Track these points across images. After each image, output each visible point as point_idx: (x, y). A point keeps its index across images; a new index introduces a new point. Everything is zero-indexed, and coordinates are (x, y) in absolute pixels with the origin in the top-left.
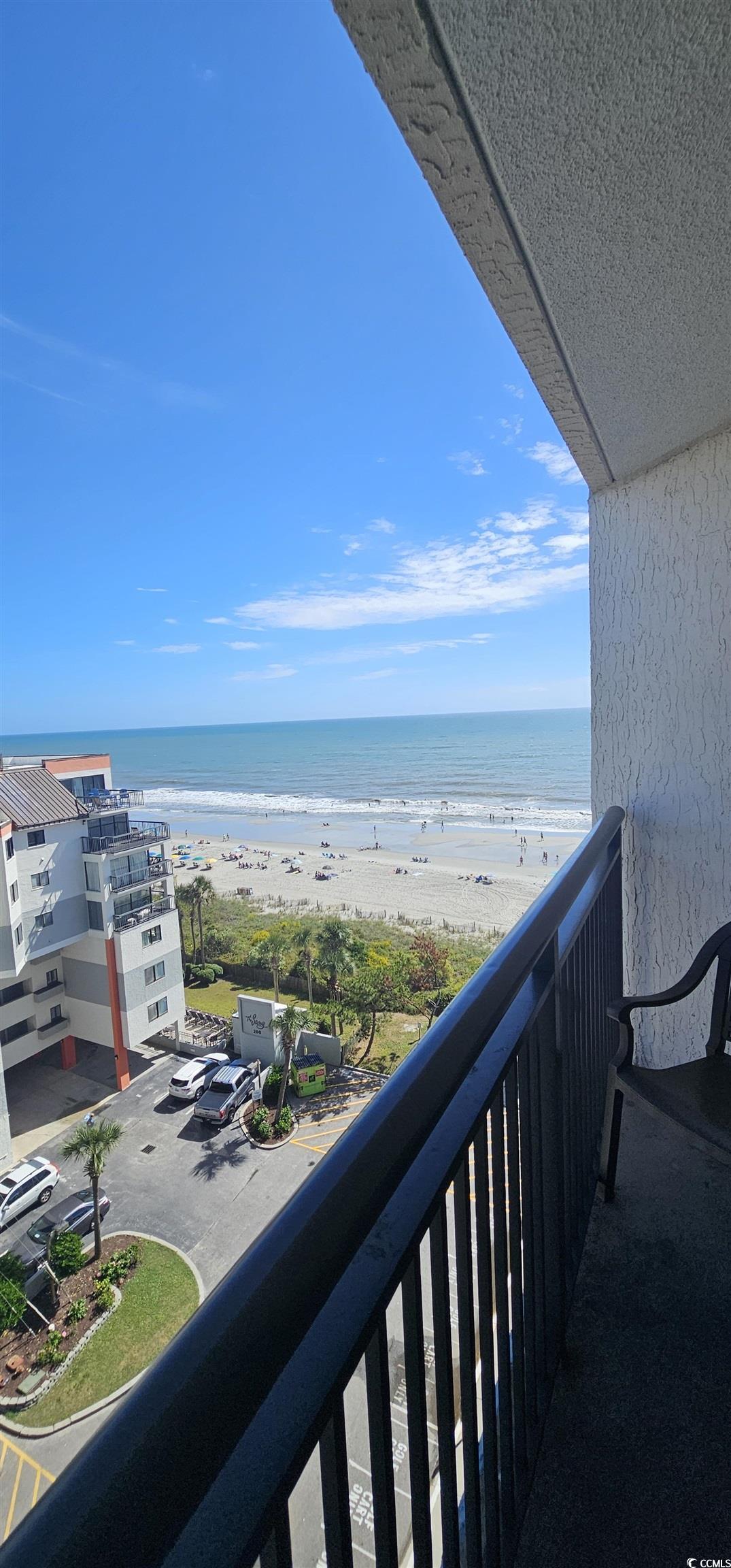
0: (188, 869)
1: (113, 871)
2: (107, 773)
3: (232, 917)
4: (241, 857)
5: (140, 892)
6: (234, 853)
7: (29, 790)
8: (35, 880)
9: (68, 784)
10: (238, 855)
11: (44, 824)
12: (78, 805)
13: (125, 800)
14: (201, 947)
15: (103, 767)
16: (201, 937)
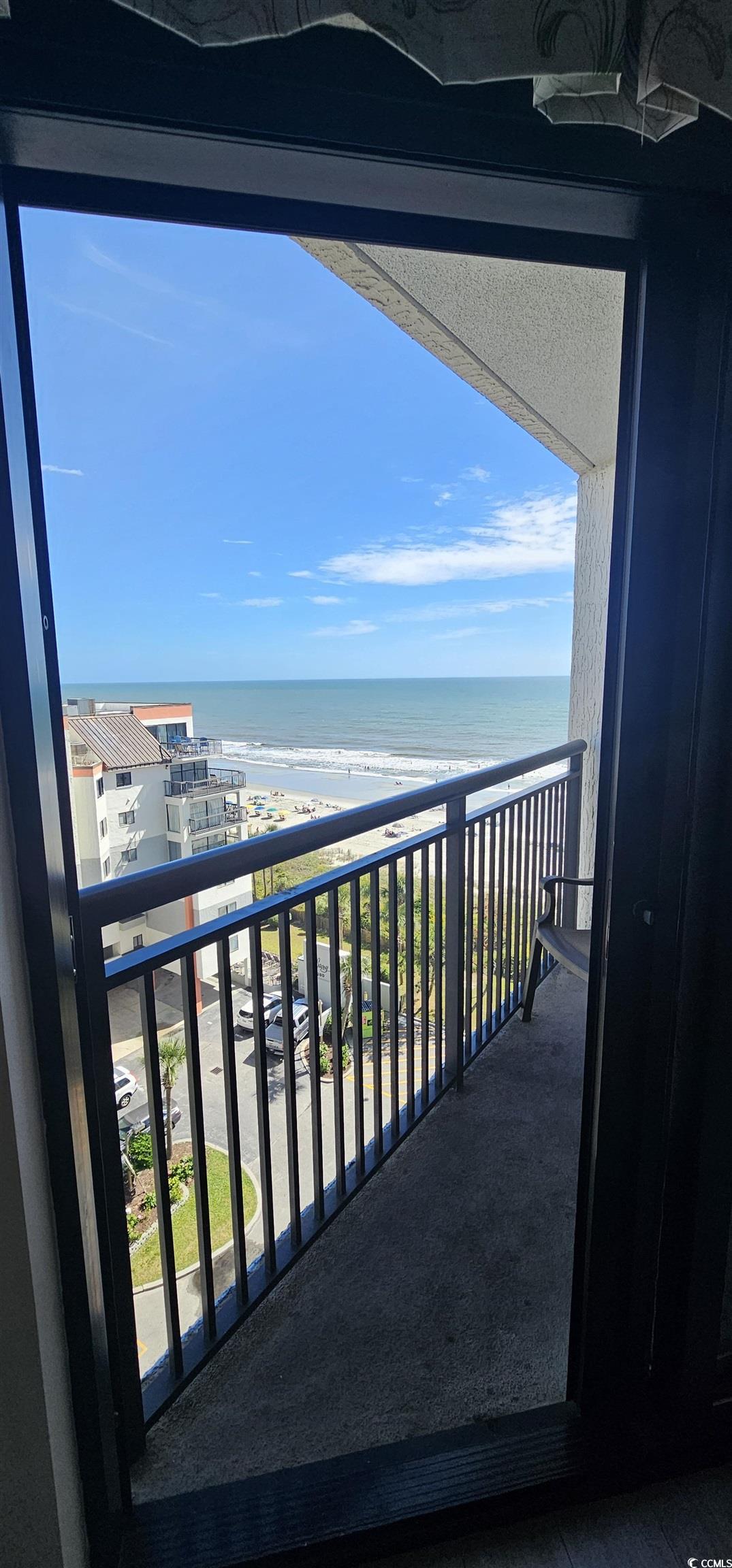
0: (262, 819)
1: (192, 815)
2: (189, 721)
3: (302, 867)
4: (314, 810)
5: (216, 836)
6: (307, 806)
7: (118, 735)
8: (122, 818)
9: (154, 730)
10: (311, 808)
11: (131, 766)
12: (162, 750)
13: (205, 748)
14: (272, 893)
15: (186, 715)
16: (272, 883)
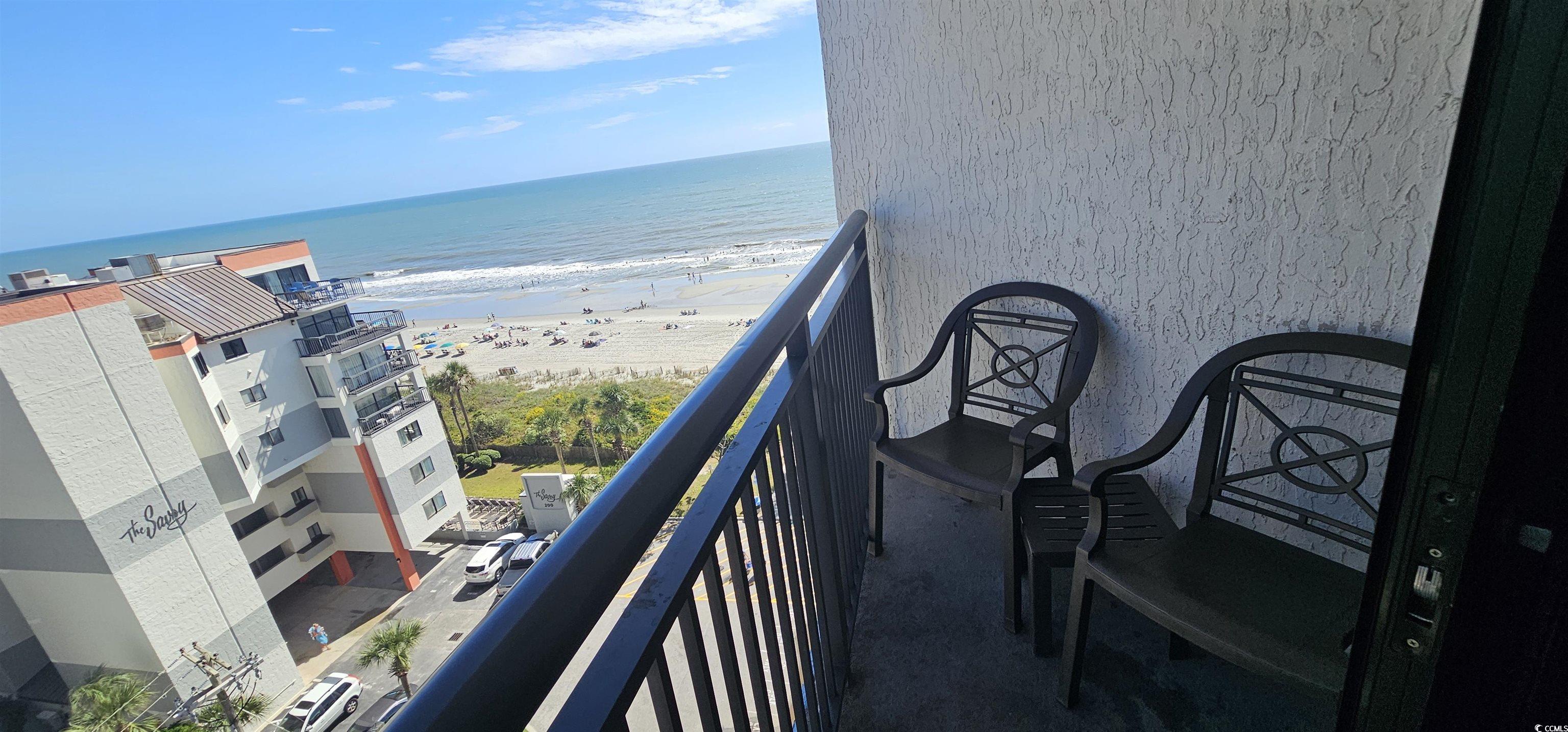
0: (437, 358)
1: (345, 372)
2: (308, 262)
3: (499, 399)
4: (496, 336)
5: (384, 390)
6: (488, 333)
7: (207, 294)
8: (246, 396)
9: (260, 280)
10: (492, 335)
11: (240, 331)
12: (280, 304)
13: (340, 290)
14: (471, 435)
15: (302, 256)
16: (468, 425)
